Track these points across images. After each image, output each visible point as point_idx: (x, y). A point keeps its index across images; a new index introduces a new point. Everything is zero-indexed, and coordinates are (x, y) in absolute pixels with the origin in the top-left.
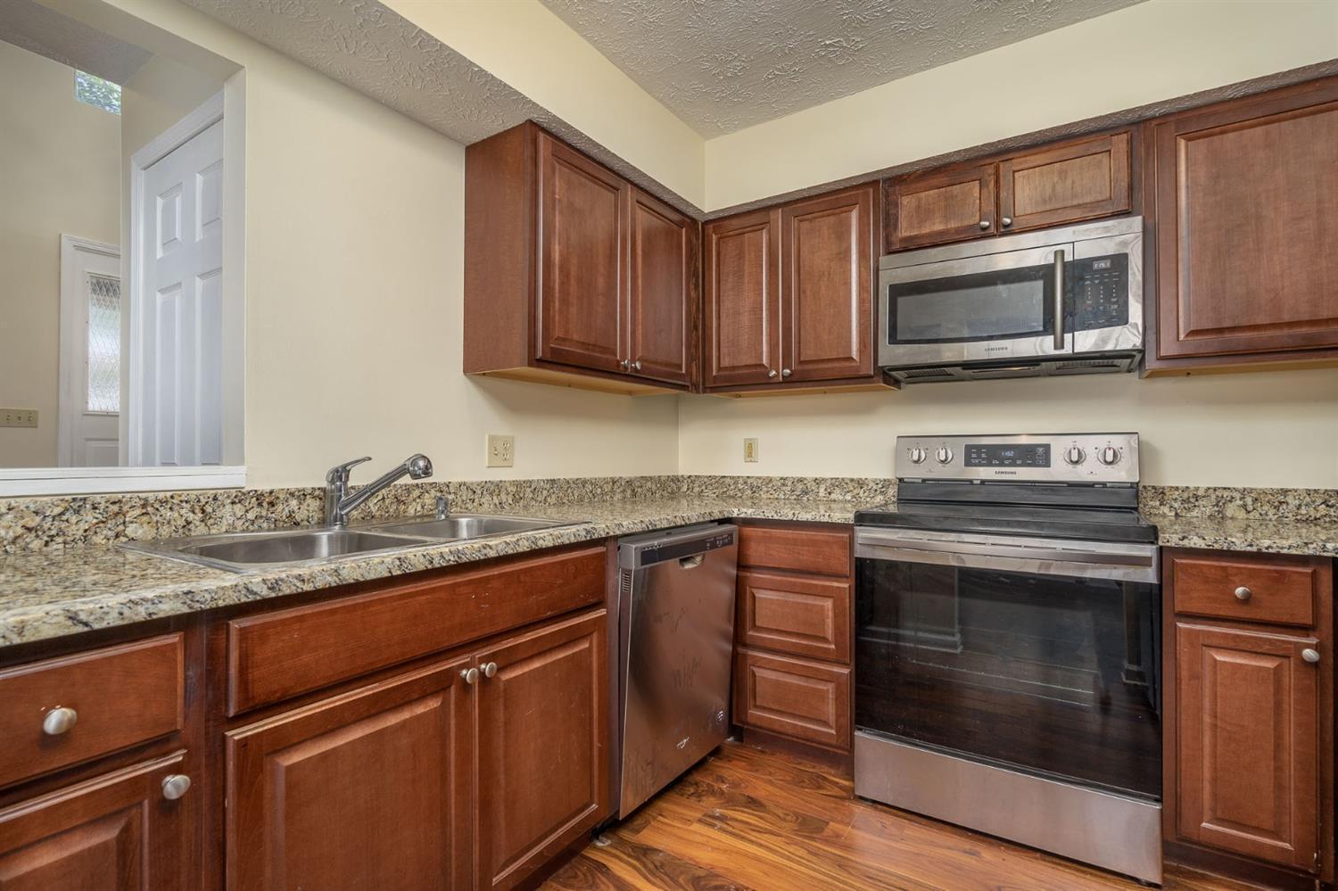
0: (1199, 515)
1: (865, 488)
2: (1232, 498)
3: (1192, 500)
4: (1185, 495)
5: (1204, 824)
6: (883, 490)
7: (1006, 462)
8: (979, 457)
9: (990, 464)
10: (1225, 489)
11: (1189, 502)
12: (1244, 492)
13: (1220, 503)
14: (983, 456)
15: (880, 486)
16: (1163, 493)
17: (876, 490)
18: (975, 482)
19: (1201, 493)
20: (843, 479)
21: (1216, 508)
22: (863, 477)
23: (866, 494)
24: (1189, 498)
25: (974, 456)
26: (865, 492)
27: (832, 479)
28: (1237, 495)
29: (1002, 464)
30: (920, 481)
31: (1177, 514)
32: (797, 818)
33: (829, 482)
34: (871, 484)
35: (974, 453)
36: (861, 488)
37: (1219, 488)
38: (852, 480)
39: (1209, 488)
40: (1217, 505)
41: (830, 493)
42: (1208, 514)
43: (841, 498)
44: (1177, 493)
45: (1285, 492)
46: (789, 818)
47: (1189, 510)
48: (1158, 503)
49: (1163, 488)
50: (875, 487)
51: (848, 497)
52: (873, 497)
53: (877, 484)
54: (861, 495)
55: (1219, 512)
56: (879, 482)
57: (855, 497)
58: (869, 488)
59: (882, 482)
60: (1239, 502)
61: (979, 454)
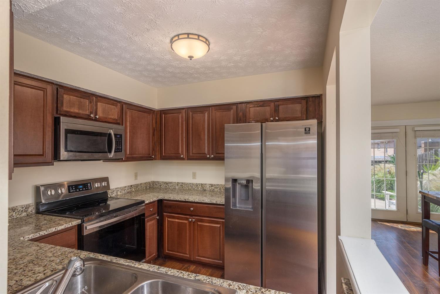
6: (25, 210)
7: (81, 190)
8: (73, 189)
9: (76, 191)
11: (112, 193)
12: (121, 188)
13: (117, 192)
14: (74, 189)
15: (24, 208)
17: (22, 211)
19: (114, 190)
23: (17, 214)
24: (112, 191)
26: (16, 213)
28: (119, 189)
31: (110, 196)
36: (14, 212)
39: (116, 188)
42: (115, 195)
44: (110, 191)
45: (125, 187)
47: (112, 195)
50: (21, 210)
52: (21, 214)
53: (23, 208)
54: (14, 215)
55: (117, 194)
56: (24, 207)
57: (10, 217)
58: (19, 210)
59: (26, 207)
60: (120, 191)
61: (72, 188)
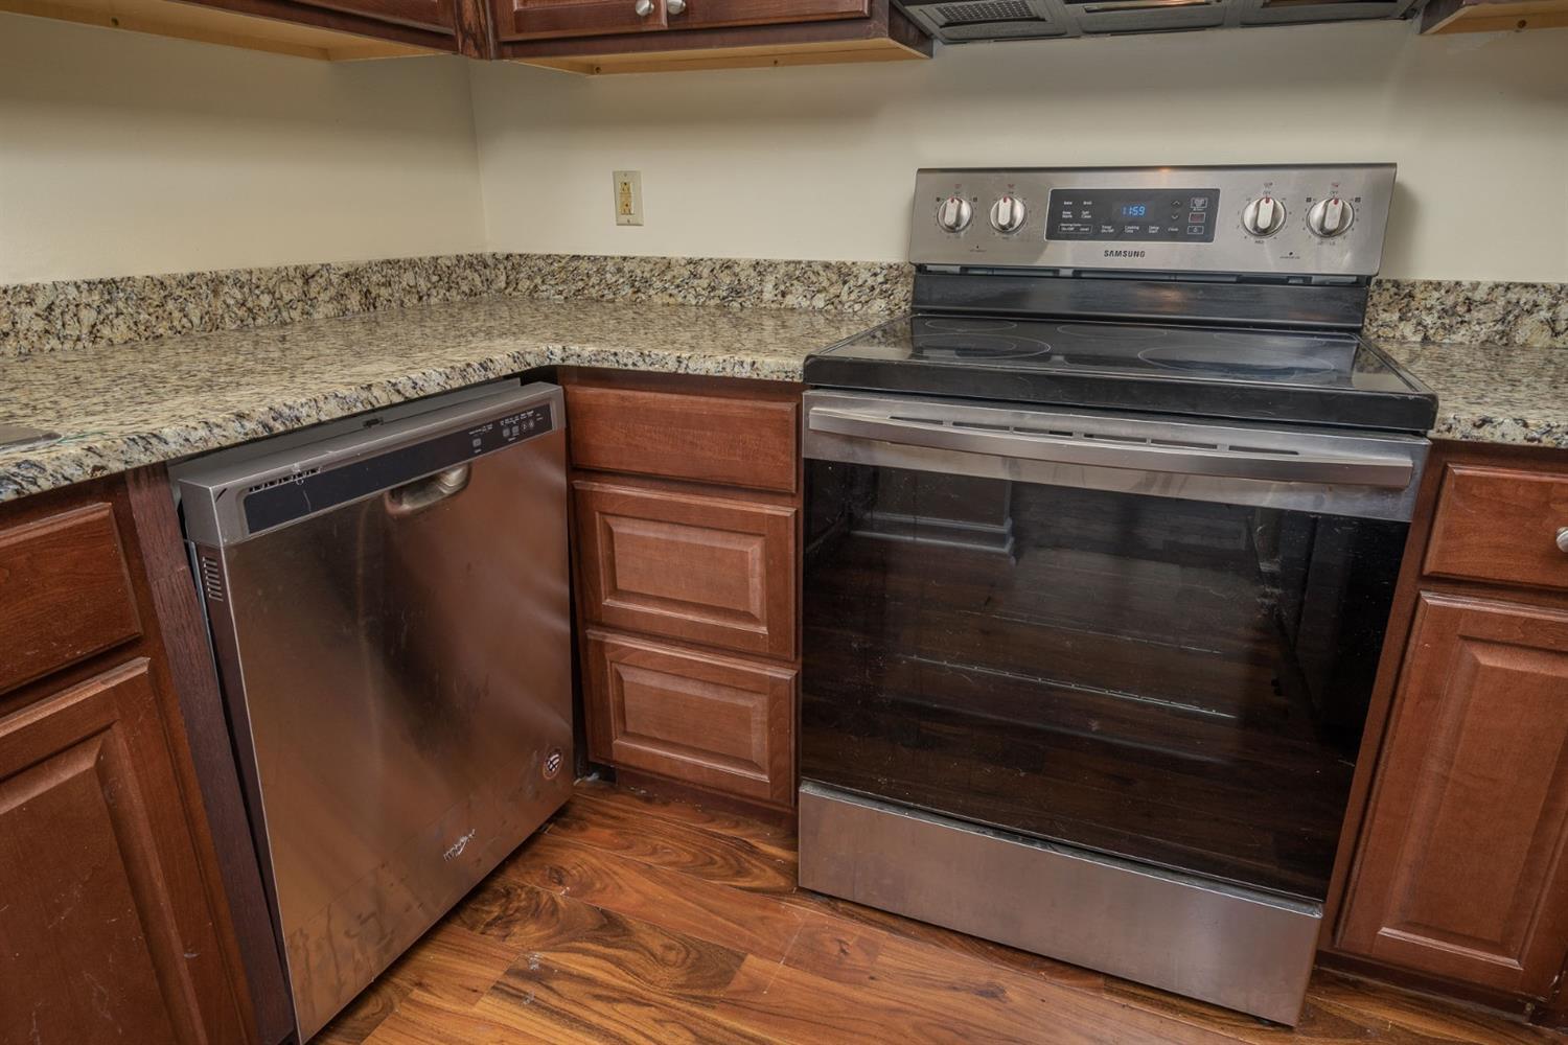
0: (1466, 340)
1: (852, 283)
2: (1536, 305)
3: (1461, 309)
4: (1450, 301)
5: (1385, 931)
6: (884, 286)
7: (1130, 229)
8: (1076, 219)
9: (1096, 235)
10: (1526, 286)
11: (1454, 314)
13: (1509, 319)
14: (1086, 215)
15: (880, 279)
16: (1411, 296)
17: (872, 288)
18: (1063, 273)
19: (1480, 295)
20: (809, 264)
21: (1499, 327)
22: (849, 260)
23: (853, 296)
24: (1456, 305)
25: (1067, 215)
26: (850, 291)
27: (788, 263)
28: (1545, 299)
29: (1119, 236)
30: (957, 269)
31: (1426, 338)
32: (688, 953)
33: (782, 270)
34: (865, 275)
35: (1067, 208)
36: (845, 283)
37: (1516, 285)
38: (827, 266)
39: (1497, 286)
40: (1503, 320)
41: (784, 294)
42: (1483, 337)
43: (805, 303)
44: (1436, 295)
46: (672, 956)
47: (1449, 329)
48: (1396, 316)
49: (1413, 285)
50: (870, 282)
51: (819, 302)
52: (867, 302)
53: (875, 275)
54: (844, 297)
55: (1503, 334)
56: (879, 271)
57: (833, 303)
58: (860, 283)
59: (885, 272)
60: (1545, 314)
61: (1077, 210)
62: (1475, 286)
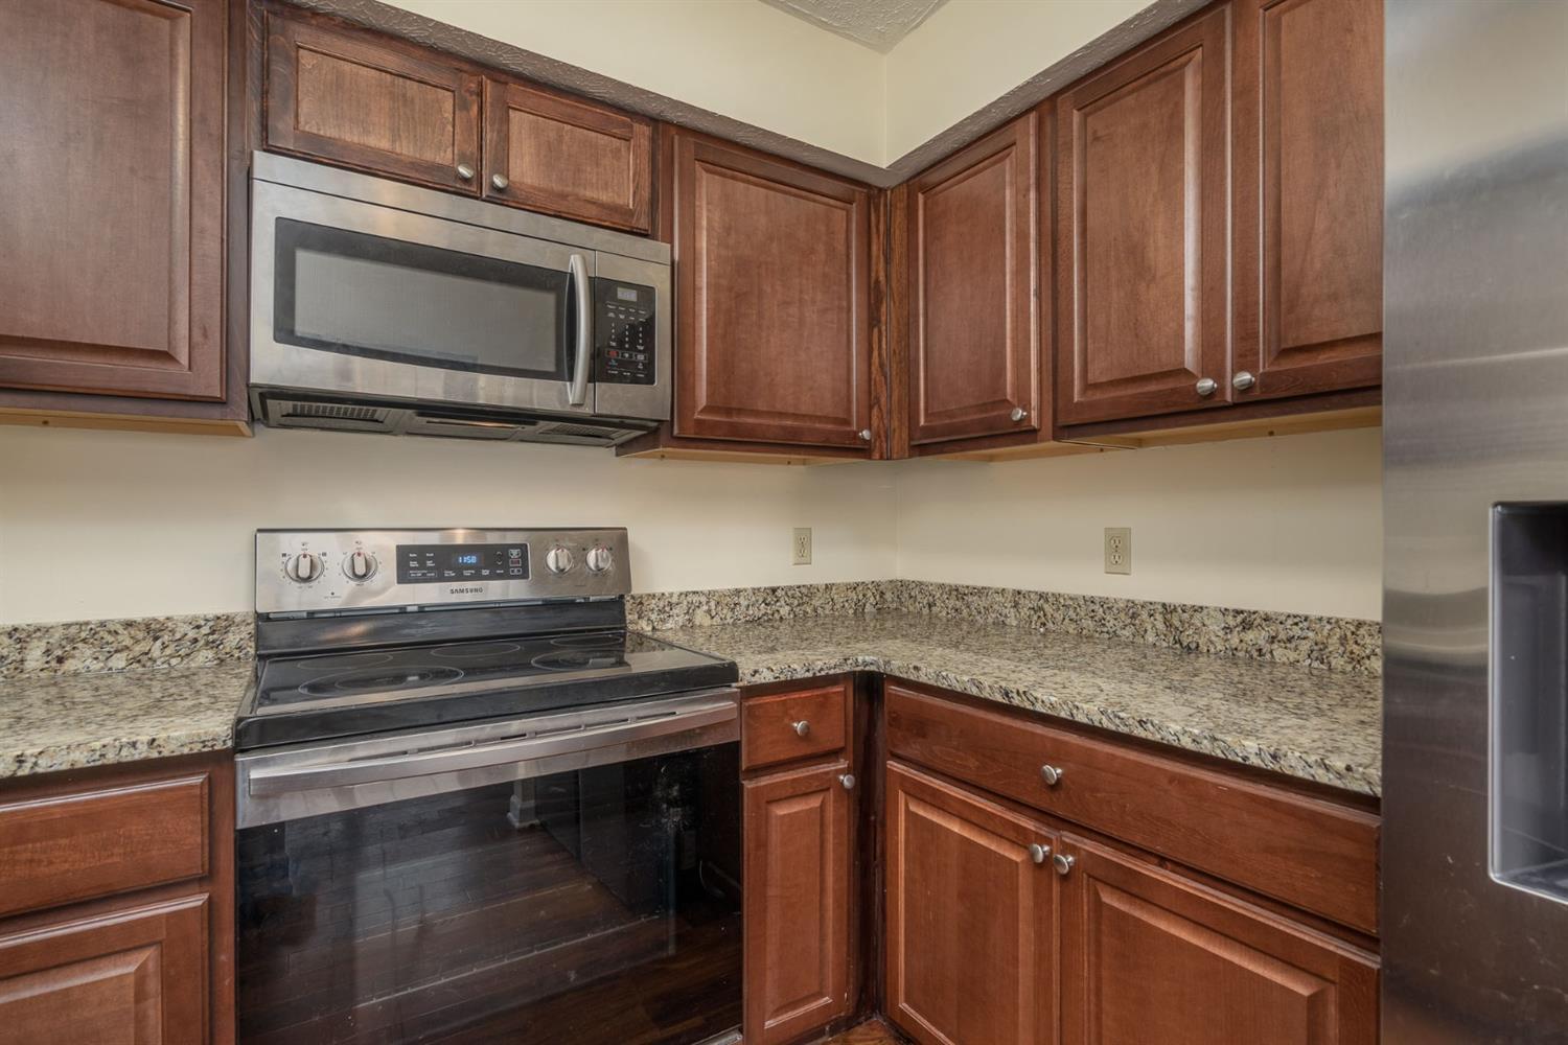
0: (673, 626)
1: (166, 638)
2: (700, 603)
3: (667, 609)
4: (661, 604)
6: (211, 638)
7: (467, 573)
8: (422, 566)
9: (441, 579)
10: (694, 593)
11: (665, 612)
12: (710, 594)
13: (690, 611)
14: (429, 563)
15: (205, 630)
16: (641, 603)
17: (195, 641)
18: (409, 609)
19: (674, 600)
20: (103, 624)
21: (687, 617)
22: (161, 615)
23: (168, 651)
24: (664, 607)
25: (413, 564)
26: (164, 647)
27: (67, 626)
28: (703, 599)
29: (460, 578)
30: (305, 615)
31: (654, 628)
33: (57, 635)
34: (182, 629)
35: (413, 559)
36: (156, 639)
37: (690, 593)
38: (129, 624)
39: (681, 594)
40: (688, 613)
41: (60, 660)
42: (681, 624)
43: (96, 666)
44: (654, 601)
45: (738, 592)
47: (663, 621)
48: (636, 616)
49: (641, 597)
50: (192, 634)
51: (119, 662)
52: (188, 655)
53: (198, 627)
54: (156, 652)
55: (690, 620)
56: (203, 623)
57: (139, 661)
58: (178, 636)
59: (211, 623)
60: (705, 608)
61: (422, 561)
62: (671, 595)
